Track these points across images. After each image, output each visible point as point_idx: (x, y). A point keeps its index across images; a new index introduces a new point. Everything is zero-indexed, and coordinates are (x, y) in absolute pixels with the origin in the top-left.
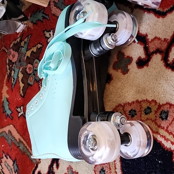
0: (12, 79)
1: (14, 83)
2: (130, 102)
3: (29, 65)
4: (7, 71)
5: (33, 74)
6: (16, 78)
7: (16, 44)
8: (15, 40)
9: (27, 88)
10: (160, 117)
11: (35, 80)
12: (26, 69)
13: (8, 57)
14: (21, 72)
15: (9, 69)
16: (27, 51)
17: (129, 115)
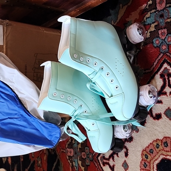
0: (75, 168)
1: (77, 170)
2: (147, 146)
3: (83, 153)
4: (70, 164)
5: (87, 157)
6: (77, 166)
7: (70, 144)
8: (68, 142)
9: (87, 168)
10: (165, 146)
11: (90, 160)
12: (82, 156)
13: (67, 154)
14: (79, 160)
15: (70, 162)
16: (78, 145)
17: (150, 153)
